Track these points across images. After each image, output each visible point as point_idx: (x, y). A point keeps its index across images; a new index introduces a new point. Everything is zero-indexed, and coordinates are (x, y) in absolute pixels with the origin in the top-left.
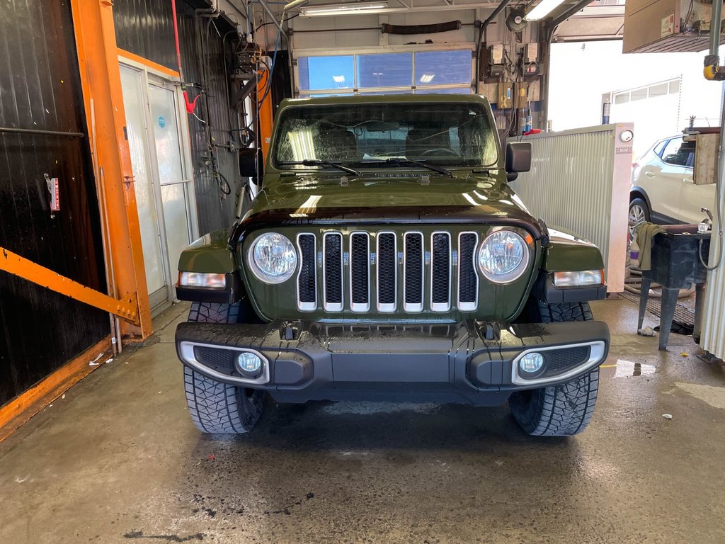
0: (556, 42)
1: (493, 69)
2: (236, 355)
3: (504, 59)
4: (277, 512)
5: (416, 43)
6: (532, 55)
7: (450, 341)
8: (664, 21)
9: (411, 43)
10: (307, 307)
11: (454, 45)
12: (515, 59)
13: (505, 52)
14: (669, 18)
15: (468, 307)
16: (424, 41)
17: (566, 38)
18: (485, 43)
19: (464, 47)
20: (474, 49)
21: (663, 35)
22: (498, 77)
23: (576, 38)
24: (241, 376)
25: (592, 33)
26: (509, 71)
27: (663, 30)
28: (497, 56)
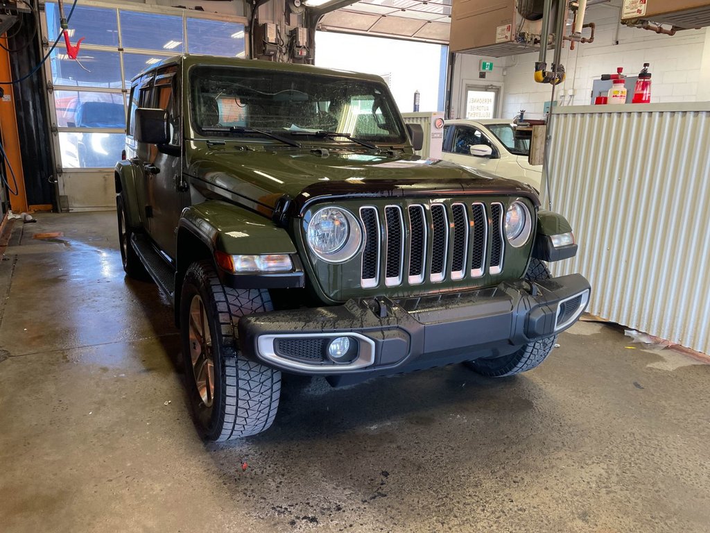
0: (320, 30)
1: (268, 47)
2: (327, 341)
3: (277, 39)
4: (374, 498)
5: (185, 8)
6: (302, 39)
7: (509, 301)
8: (499, 29)
9: (180, 7)
10: (369, 283)
11: (228, 17)
12: (286, 40)
13: (278, 32)
14: (506, 27)
15: (495, 270)
16: (193, 7)
17: (328, 28)
18: (257, 20)
19: (236, 21)
20: (247, 24)
21: (498, 41)
22: (271, 56)
23: (336, 29)
24: (334, 364)
25: (350, 26)
26: (281, 51)
27: (498, 36)
28: (271, 36)
